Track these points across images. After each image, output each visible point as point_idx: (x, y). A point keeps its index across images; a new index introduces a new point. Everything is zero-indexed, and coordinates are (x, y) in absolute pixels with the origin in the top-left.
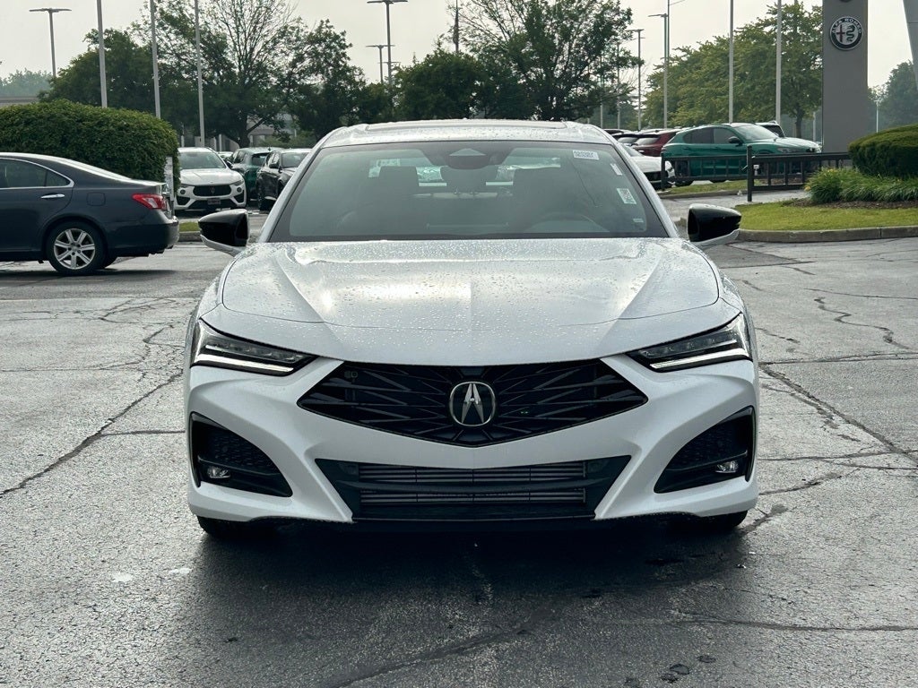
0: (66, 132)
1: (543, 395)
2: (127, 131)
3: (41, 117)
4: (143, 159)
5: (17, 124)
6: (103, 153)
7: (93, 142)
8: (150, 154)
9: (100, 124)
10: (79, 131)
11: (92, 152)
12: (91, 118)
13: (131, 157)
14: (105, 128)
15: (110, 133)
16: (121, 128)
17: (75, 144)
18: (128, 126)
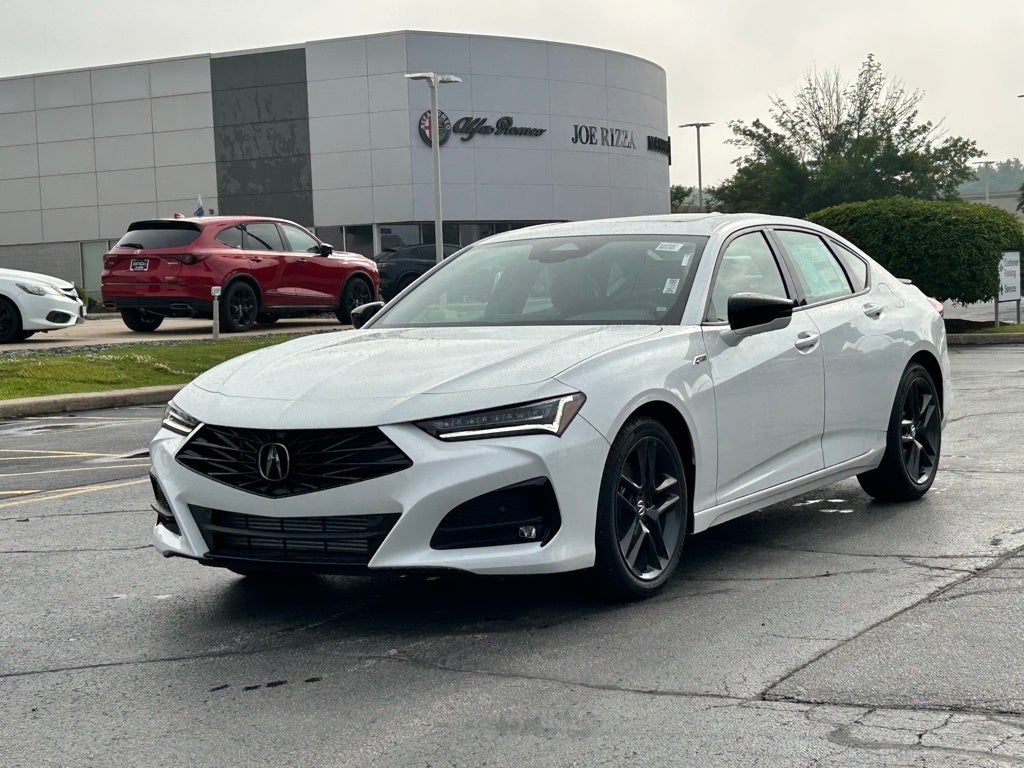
0: (889, 230)
1: (330, 456)
2: (955, 226)
3: (867, 215)
4: (971, 255)
5: (843, 222)
6: (926, 250)
7: (917, 239)
8: (979, 249)
9: (927, 219)
10: (903, 228)
11: (914, 249)
12: (917, 214)
13: (957, 254)
14: (930, 224)
15: (935, 229)
16: (948, 223)
17: (897, 242)
18: (957, 220)
